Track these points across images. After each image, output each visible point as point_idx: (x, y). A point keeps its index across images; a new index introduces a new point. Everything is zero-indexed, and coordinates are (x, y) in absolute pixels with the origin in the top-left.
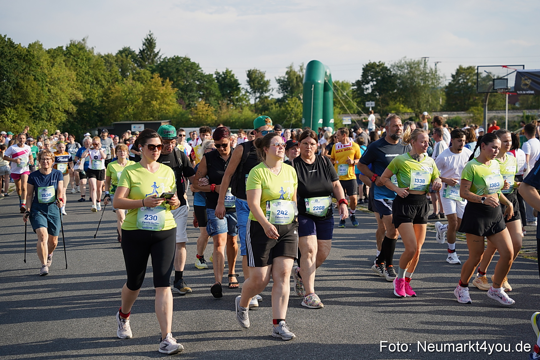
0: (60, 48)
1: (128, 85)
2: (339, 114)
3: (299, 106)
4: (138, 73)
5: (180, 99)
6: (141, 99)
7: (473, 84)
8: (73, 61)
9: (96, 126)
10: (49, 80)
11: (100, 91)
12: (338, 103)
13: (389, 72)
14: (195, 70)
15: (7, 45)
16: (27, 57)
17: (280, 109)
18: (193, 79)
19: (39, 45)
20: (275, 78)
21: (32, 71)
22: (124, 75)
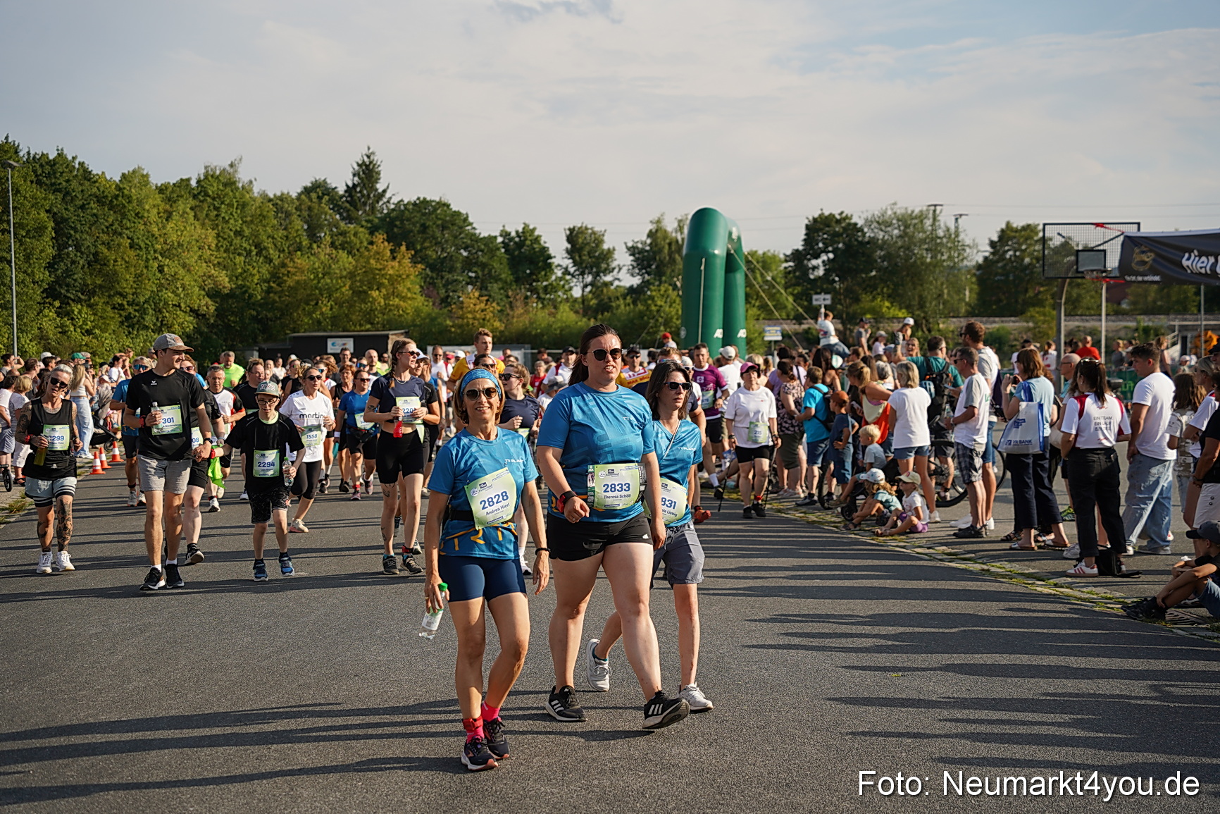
0: (185, 183)
1: (322, 257)
2: (758, 319)
3: (674, 302)
4: (343, 234)
5: (429, 287)
6: (347, 287)
7: (1034, 261)
8: (212, 208)
9: (255, 342)
10: (160, 247)
11: (265, 270)
12: (755, 297)
13: (860, 234)
14: (461, 228)
15: (76, 175)
16: (117, 199)
17: (634, 308)
18: (456, 245)
19: (143, 176)
20: (626, 243)
21: (127, 229)
22: (313, 236)
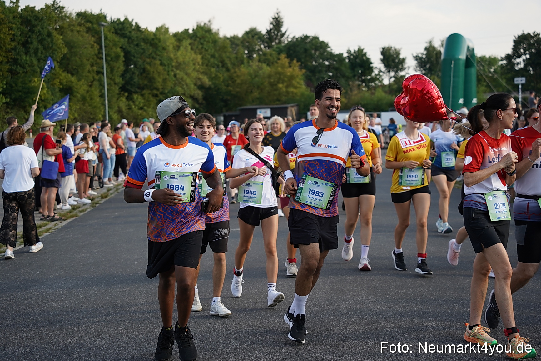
0: (186, 31)
1: (254, 67)
5: (308, 81)
8: (199, 43)
9: (222, 112)
10: (174, 64)
11: (226, 75)
14: (324, 49)
15: (134, 29)
16: (153, 41)
18: (322, 59)
19: (165, 28)
22: (250, 57)
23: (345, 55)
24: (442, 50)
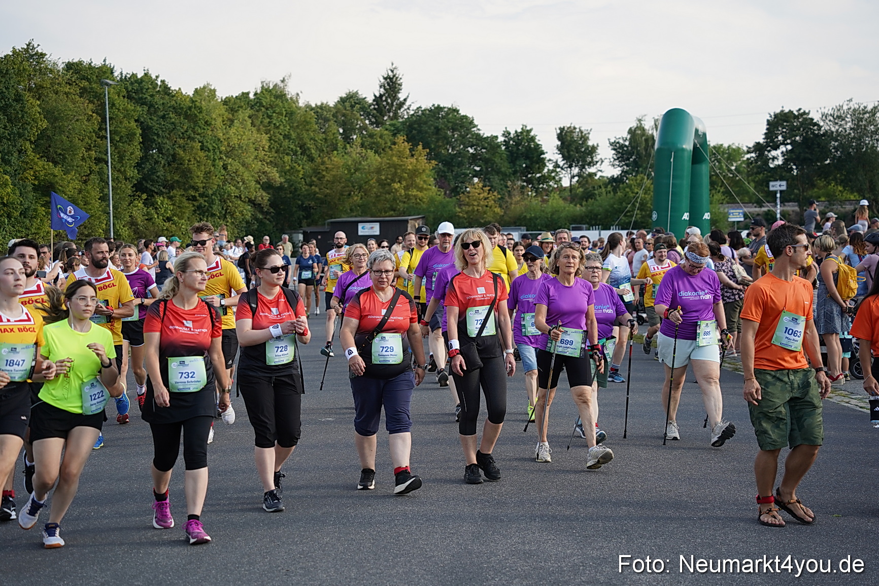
0: (245, 95)
1: (354, 155)
2: (722, 203)
3: (649, 190)
4: (371, 136)
5: (441, 179)
6: (374, 180)
8: (265, 116)
9: (301, 226)
10: (224, 149)
11: (308, 167)
12: (720, 184)
13: (816, 128)
14: (468, 129)
15: (159, 91)
16: (190, 110)
17: (614, 195)
18: (464, 144)
19: (211, 90)
20: (609, 139)
21: (198, 134)
22: (347, 138)
23: (501, 139)
24: (656, 135)
